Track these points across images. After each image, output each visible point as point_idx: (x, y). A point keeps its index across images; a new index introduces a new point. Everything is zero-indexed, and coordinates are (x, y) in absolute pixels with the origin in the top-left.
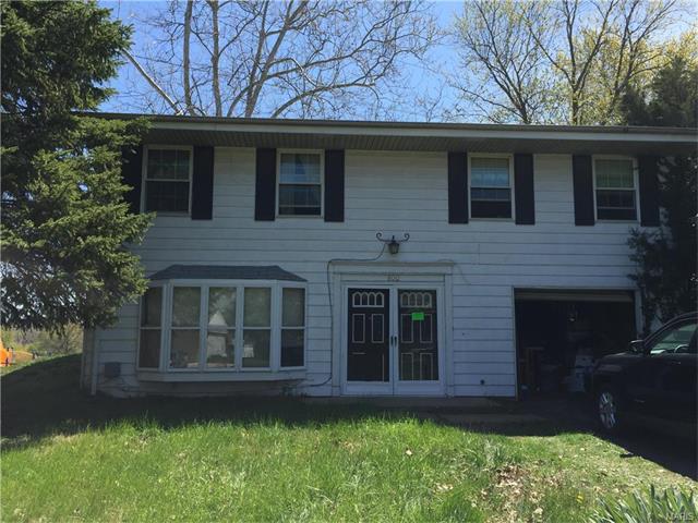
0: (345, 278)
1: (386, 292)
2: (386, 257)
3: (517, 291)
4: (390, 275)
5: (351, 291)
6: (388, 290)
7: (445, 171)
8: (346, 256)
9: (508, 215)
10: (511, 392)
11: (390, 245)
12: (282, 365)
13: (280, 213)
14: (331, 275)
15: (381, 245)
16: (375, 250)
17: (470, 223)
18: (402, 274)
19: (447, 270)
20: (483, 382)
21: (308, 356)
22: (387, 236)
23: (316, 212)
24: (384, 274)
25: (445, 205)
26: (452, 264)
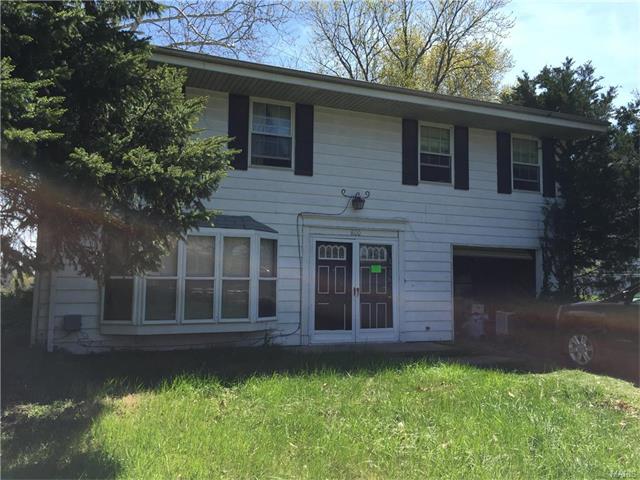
0: (314, 231)
1: (349, 246)
2: (349, 212)
3: (456, 248)
4: (352, 229)
5: (318, 243)
6: (351, 244)
7: (399, 135)
8: (314, 209)
9: (448, 180)
10: (448, 336)
11: (353, 201)
12: (260, 316)
13: (253, 163)
14: (300, 228)
15: (345, 201)
16: (340, 205)
17: (420, 185)
18: (364, 229)
19: (400, 227)
20: (428, 328)
21: (280, 306)
22: (351, 192)
23: (287, 164)
24: (347, 229)
25: (399, 167)
26: (404, 222)
